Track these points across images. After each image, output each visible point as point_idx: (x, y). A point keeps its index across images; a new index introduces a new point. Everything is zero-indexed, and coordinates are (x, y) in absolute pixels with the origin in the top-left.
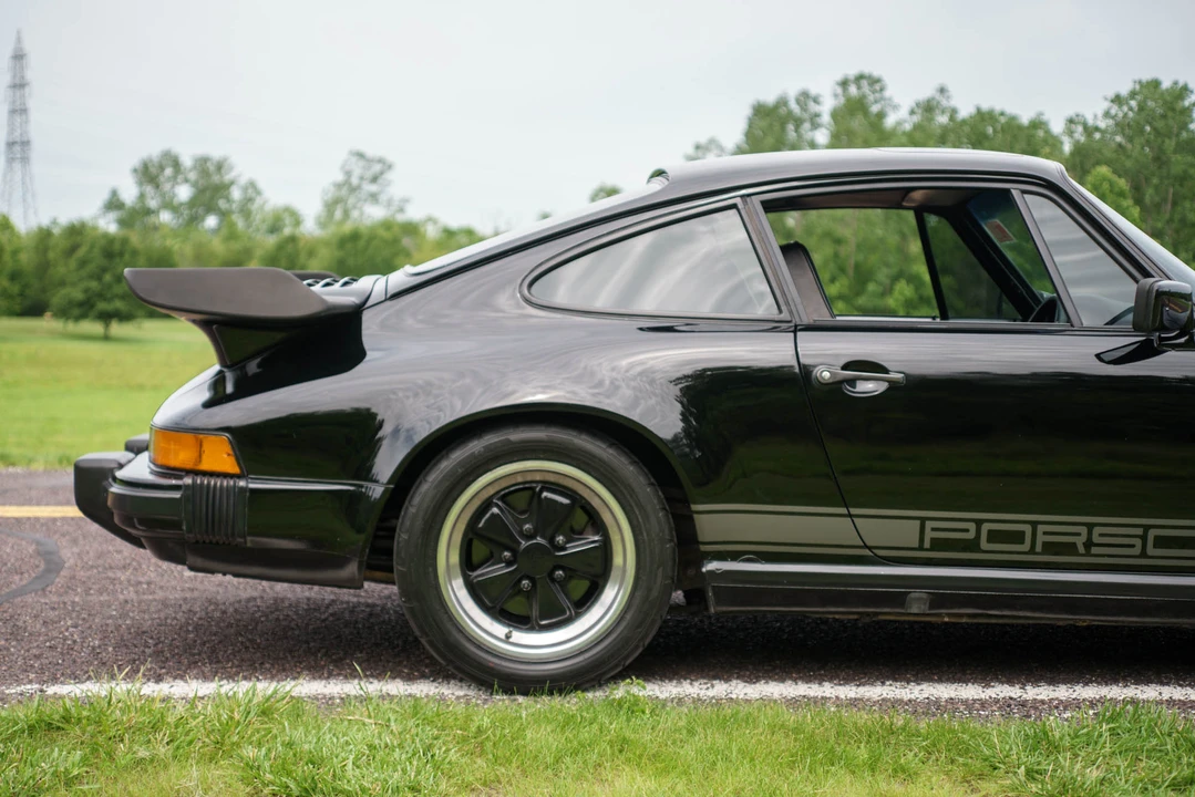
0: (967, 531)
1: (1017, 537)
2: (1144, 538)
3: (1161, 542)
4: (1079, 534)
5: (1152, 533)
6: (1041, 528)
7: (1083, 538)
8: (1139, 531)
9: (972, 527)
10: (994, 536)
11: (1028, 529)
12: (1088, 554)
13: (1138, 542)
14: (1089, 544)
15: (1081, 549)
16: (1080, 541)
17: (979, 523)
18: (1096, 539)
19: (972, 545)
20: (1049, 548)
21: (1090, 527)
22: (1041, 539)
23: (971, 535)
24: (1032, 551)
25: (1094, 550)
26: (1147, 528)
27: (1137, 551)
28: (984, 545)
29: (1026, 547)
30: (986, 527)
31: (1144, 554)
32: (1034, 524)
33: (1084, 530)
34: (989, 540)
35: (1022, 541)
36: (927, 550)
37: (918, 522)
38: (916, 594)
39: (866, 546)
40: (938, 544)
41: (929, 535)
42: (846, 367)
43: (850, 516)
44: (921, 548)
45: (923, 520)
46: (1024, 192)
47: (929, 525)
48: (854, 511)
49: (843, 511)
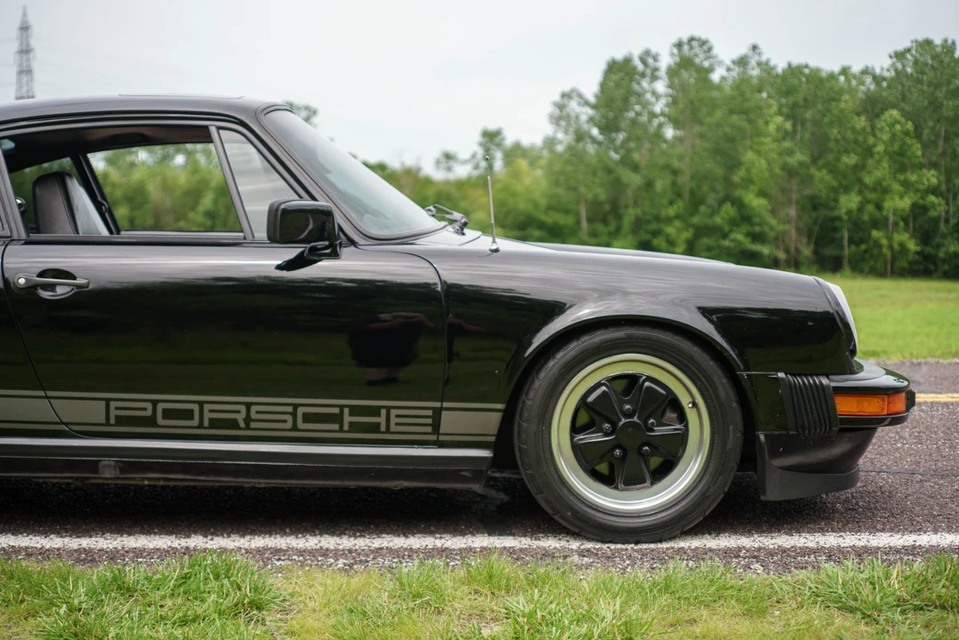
0: (145, 409)
1: (188, 414)
2: (294, 415)
3: (308, 418)
4: (239, 412)
5: (301, 411)
6: (207, 407)
7: (243, 414)
8: (290, 409)
9: (149, 406)
10: (168, 414)
11: (196, 407)
12: (248, 428)
13: (289, 418)
14: (248, 420)
15: (242, 425)
16: (240, 418)
17: (155, 403)
18: (254, 415)
19: (151, 421)
20: (214, 423)
21: (248, 405)
22: (207, 416)
23: (149, 413)
24: (201, 426)
25: (253, 425)
26: (296, 406)
27: (289, 425)
28: (160, 421)
29: (196, 422)
30: (160, 406)
31: (295, 428)
32: (201, 404)
33: (243, 409)
34: (164, 417)
35: (191, 418)
36: (112, 425)
37: (104, 403)
38: (106, 461)
39: (62, 423)
40: (121, 421)
41: (113, 413)
42: (42, 274)
43: (47, 397)
44: (108, 423)
45: (108, 401)
46: (219, 128)
47: (113, 404)
48: (50, 393)
49: (42, 393)
